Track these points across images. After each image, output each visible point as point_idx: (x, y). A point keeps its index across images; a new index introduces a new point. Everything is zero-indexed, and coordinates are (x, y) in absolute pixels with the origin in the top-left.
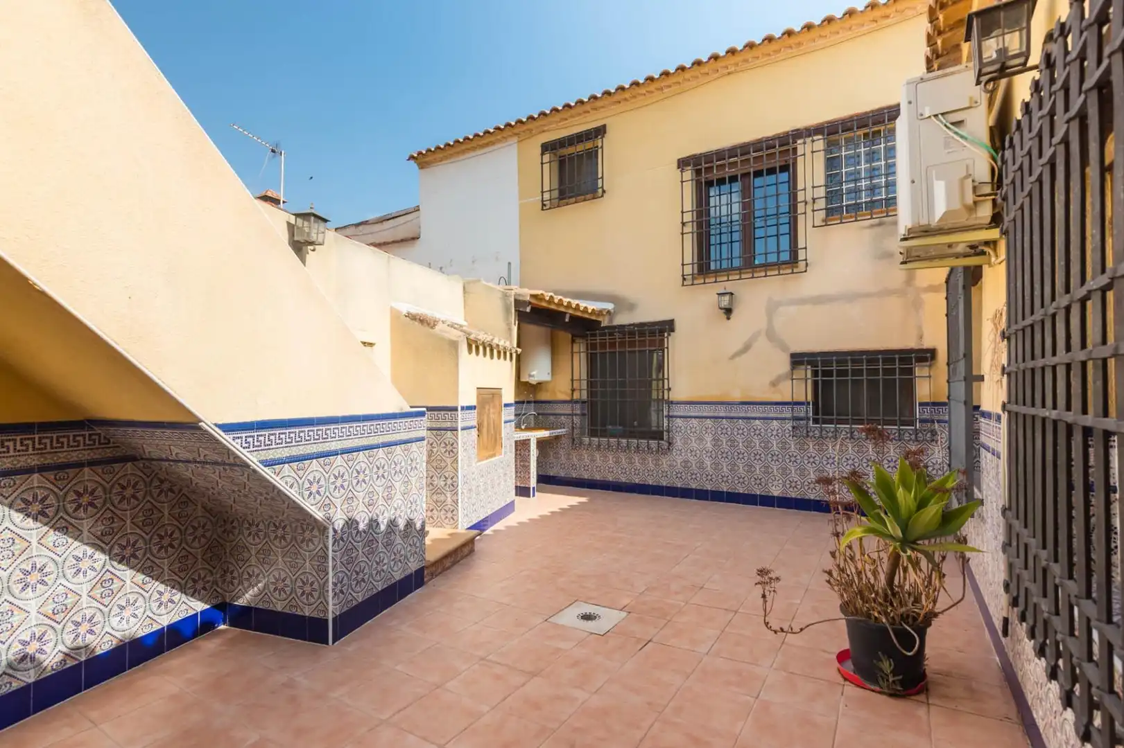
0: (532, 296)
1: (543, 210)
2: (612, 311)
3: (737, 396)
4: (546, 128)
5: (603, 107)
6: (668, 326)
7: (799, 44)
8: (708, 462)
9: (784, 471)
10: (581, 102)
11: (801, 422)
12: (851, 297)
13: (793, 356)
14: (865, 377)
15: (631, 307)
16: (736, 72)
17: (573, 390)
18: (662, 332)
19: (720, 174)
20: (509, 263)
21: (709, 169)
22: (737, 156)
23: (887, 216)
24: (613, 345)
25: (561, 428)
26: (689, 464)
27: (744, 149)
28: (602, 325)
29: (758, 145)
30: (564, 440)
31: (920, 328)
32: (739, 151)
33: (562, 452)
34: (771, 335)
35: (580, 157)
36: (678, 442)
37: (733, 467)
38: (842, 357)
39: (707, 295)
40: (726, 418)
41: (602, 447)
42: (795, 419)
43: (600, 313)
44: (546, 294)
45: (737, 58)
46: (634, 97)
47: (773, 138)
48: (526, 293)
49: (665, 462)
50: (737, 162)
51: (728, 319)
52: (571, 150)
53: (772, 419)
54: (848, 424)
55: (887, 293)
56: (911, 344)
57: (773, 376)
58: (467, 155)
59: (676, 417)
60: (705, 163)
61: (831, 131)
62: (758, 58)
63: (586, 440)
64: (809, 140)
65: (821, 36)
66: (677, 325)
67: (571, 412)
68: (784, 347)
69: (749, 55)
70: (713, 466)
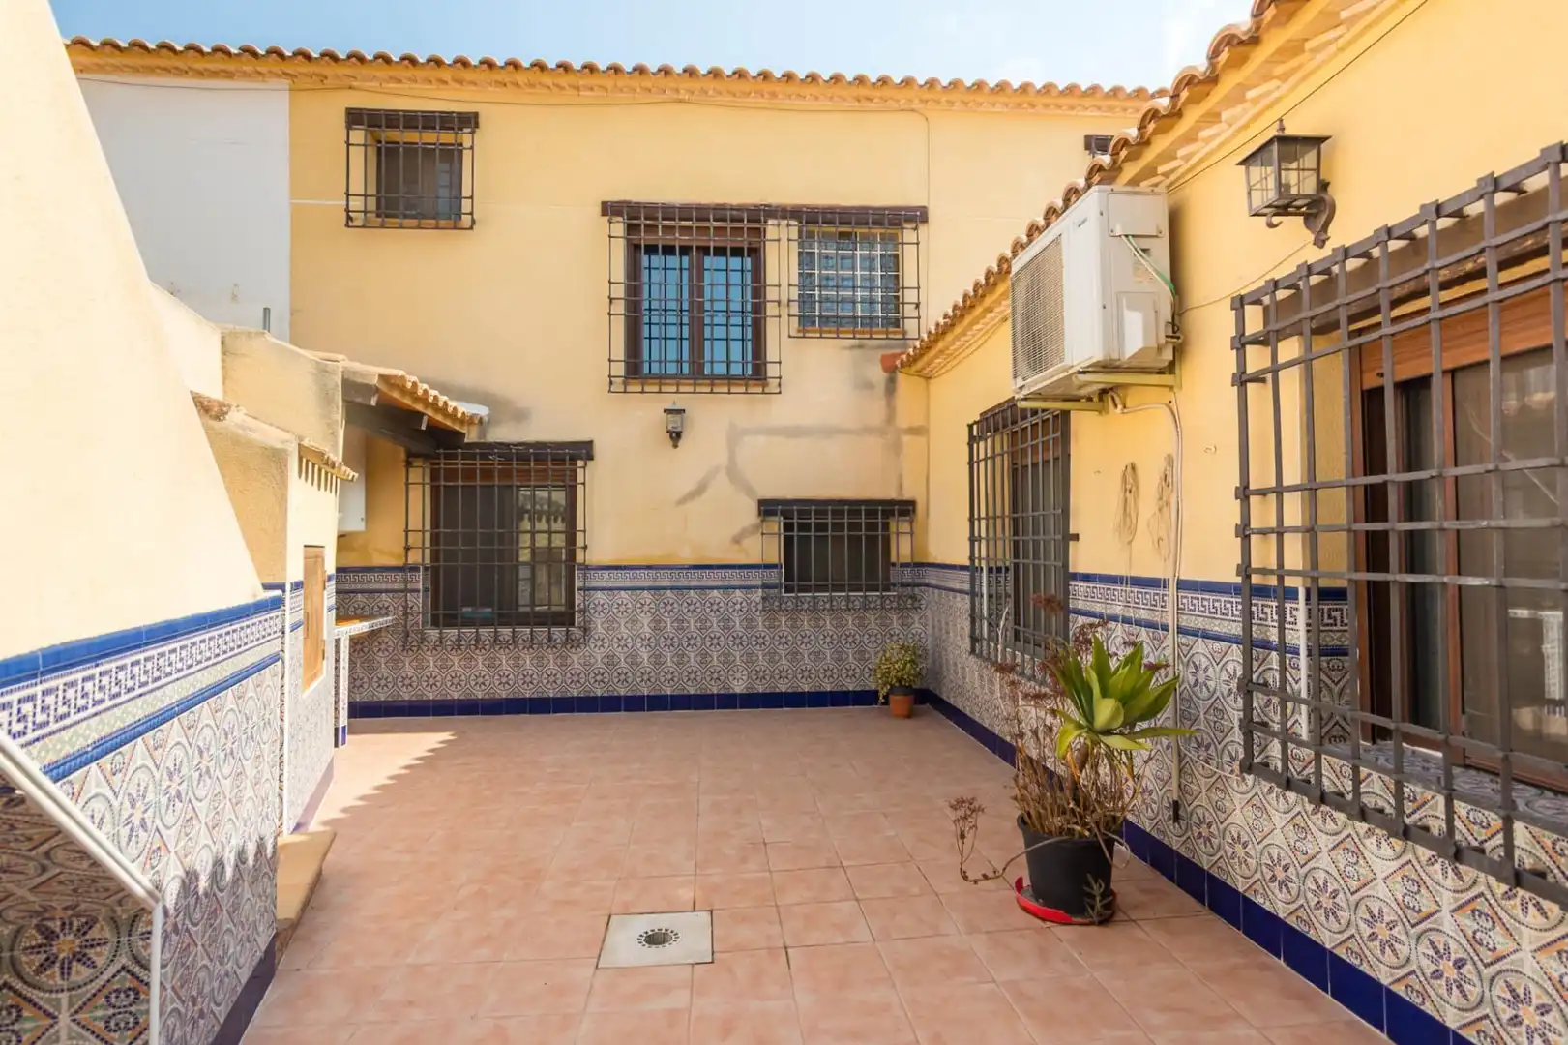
0: (383, 378)
1: (347, 226)
2: (486, 419)
3: (687, 557)
4: (355, 84)
5: (474, 84)
6: (584, 451)
7: (774, 95)
8: (645, 655)
9: (749, 658)
10: (437, 62)
11: (772, 591)
12: (830, 432)
13: (762, 503)
14: (846, 533)
15: (520, 416)
16: (688, 102)
17: (407, 548)
18: (573, 459)
19: (669, 239)
20: (267, 311)
21: (652, 229)
22: (691, 219)
23: (871, 338)
24: (487, 474)
25: (382, 616)
26: (616, 660)
27: (702, 212)
28: (466, 441)
29: (720, 212)
30: (386, 637)
31: (900, 477)
32: (694, 214)
33: (381, 658)
34: (733, 473)
35: (428, 152)
36: (599, 626)
37: (681, 657)
38: (821, 506)
39: (647, 409)
40: (672, 588)
41: (463, 643)
42: (765, 587)
43: (467, 420)
44: (408, 377)
45: (696, 85)
46: (531, 85)
47: (740, 208)
48: (371, 372)
49: (575, 658)
50: (691, 228)
51: (676, 446)
52: (412, 136)
53: (735, 588)
54: (827, 591)
55: (868, 430)
56: (891, 494)
57: (736, 530)
58: (153, 80)
59: (595, 589)
60: (646, 219)
61: (809, 218)
62: (720, 93)
63: (433, 634)
64: (784, 222)
65: (799, 95)
66: (598, 450)
67: (403, 587)
68: (749, 490)
69: (711, 85)
70: (653, 660)
